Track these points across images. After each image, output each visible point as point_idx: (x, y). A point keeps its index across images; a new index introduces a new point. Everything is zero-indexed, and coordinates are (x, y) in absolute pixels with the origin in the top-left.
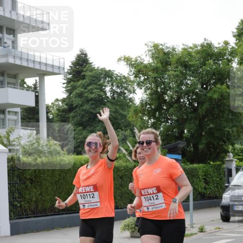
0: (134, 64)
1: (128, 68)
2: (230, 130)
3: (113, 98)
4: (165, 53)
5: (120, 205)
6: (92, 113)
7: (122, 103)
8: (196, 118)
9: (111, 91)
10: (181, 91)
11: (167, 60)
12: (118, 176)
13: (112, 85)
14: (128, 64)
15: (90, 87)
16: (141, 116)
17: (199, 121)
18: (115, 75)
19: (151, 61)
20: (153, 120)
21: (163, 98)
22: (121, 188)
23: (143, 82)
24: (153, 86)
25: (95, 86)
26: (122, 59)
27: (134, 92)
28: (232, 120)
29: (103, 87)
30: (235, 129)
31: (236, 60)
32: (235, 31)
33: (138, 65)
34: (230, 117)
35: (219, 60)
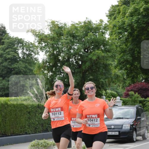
0: (38, 35)
1: (34, 37)
2: (104, 81)
3: (24, 58)
4: (59, 28)
5: (29, 131)
6: (9, 68)
7: (30, 61)
8: (80, 72)
9: (22, 53)
10: (70, 54)
11: (61, 32)
12: (27, 111)
13: (23, 49)
14: (33, 35)
15: (7, 50)
16: (43, 71)
17: (83, 74)
18: (25, 42)
19: (50, 33)
20: (51, 73)
21: (58, 58)
22: (29, 120)
23: (44, 47)
24: (51, 50)
25: (11, 50)
26: (30, 31)
27: (38, 53)
28: (105, 73)
29: (17, 50)
30: (107, 80)
31: (108, 32)
32: (108, 12)
33: (40, 35)
34: (104, 71)
35: (96, 33)
